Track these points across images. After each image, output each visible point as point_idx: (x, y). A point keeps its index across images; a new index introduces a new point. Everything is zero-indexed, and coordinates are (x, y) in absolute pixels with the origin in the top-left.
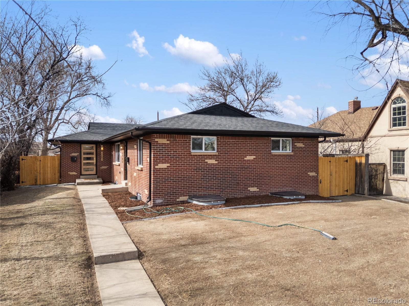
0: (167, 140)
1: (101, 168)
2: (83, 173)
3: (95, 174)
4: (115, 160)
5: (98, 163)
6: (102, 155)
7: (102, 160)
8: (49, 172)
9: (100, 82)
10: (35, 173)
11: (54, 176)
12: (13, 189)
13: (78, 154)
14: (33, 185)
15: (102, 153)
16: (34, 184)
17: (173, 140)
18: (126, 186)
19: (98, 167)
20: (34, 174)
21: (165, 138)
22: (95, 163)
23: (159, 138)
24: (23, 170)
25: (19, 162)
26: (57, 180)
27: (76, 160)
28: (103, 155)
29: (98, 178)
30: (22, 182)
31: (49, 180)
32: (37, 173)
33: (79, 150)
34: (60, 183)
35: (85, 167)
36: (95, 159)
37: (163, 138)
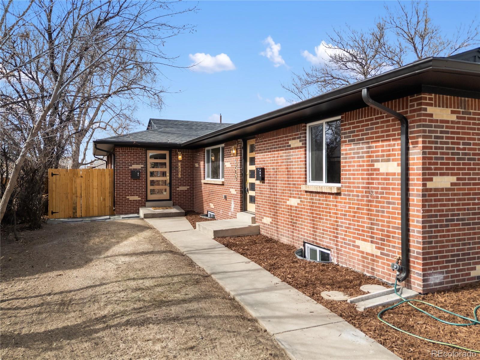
0: (453, 112)
1: (178, 189)
2: (150, 197)
3: (168, 198)
4: (204, 176)
5: (174, 182)
6: (179, 168)
7: (180, 176)
8: (95, 195)
9: (149, 71)
10: (74, 197)
11: (103, 203)
12: (39, 227)
13: (143, 166)
14: (70, 217)
15: (179, 164)
16: (72, 216)
17: (463, 113)
18: (252, 223)
19: (173, 187)
20: (72, 198)
21: (447, 107)
22: (168, 181)
23: (435, 106)
24: (54, 193)
25: (47, 178)
26: (108, 209)
27: (140, 176)
28: (181, 168)
29: (174, 205)
30: (52, 213)
31: (96, 209)
32: (77, 197)
33: (144, 159)
34: (112, 214)
35: (152, 188)
36: (168, 174)
37: (443, 107)
